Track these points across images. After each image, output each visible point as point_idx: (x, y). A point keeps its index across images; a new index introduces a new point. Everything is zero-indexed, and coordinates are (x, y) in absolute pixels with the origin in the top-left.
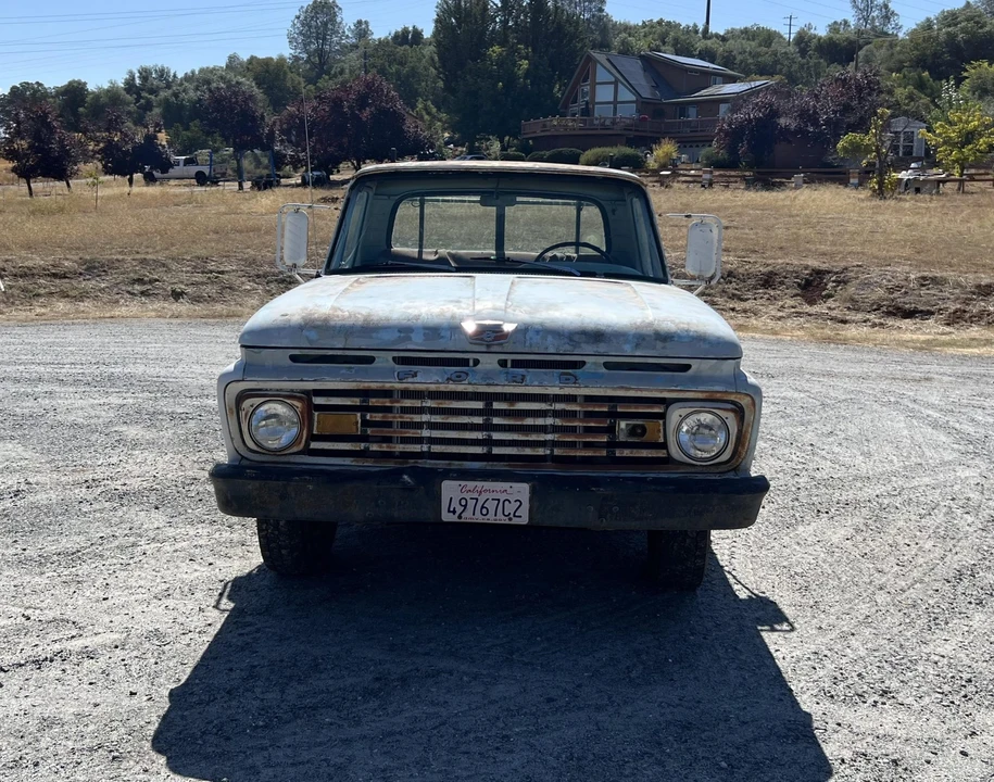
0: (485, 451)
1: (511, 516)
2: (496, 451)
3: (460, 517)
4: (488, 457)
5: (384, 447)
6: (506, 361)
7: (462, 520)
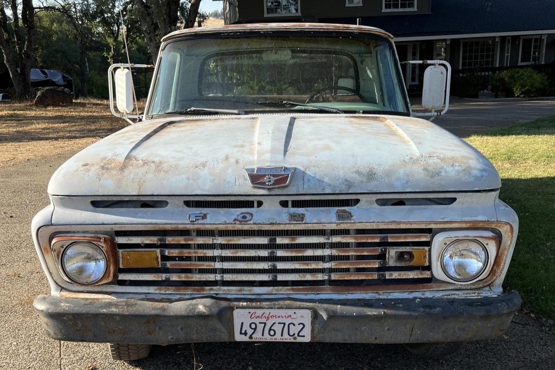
0: (271, 279)
1: (296, 335)
2: (280, 277)
3: (251, 337)
4: (274, 283)
5: (183, 277)
6: (287, 202)
7: (253, 340)
